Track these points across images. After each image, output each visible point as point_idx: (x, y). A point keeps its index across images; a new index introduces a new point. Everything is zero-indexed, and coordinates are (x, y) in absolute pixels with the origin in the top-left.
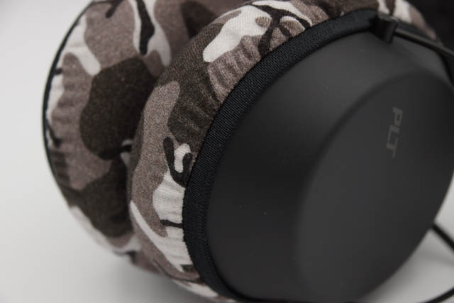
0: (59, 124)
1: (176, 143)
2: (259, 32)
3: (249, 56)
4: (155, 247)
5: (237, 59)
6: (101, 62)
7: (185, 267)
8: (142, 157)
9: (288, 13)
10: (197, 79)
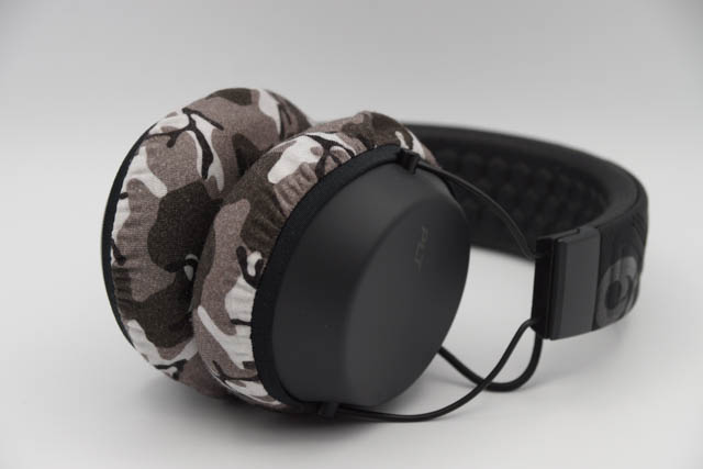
0: (124, 243)
1: (249, 252)
2: (315, 160)
3: (308, 178)
4: (220, 347)
5: (298, 181)
6: (168, 186)
7: (246, 364)
8: (214, 265)
9: (337, 144)
10: (265, 197)
